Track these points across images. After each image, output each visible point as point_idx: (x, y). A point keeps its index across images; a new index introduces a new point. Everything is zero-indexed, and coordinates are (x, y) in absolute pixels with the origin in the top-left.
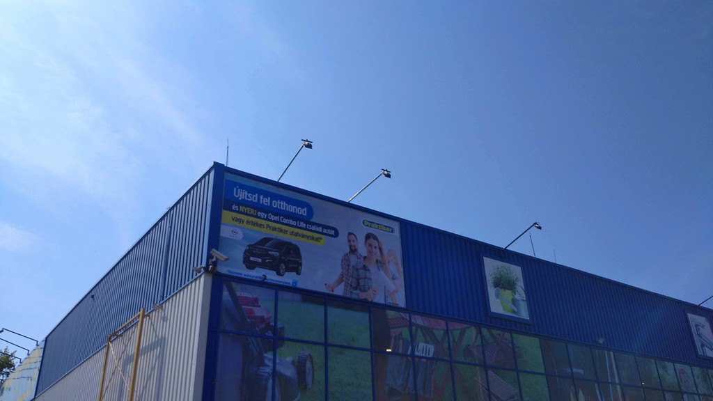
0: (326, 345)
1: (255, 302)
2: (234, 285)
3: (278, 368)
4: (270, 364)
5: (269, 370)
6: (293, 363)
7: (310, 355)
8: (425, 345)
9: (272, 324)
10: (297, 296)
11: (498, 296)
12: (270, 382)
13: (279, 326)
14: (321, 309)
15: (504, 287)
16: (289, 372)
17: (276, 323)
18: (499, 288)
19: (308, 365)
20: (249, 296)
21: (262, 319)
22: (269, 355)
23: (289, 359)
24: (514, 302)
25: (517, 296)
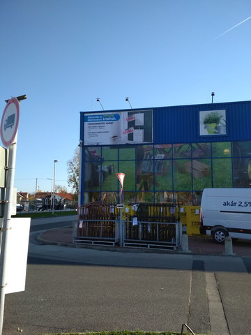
0: (118, 161)
2: (89, 148)
3: (102, 169)
5: (99, 170)
6: (107, 167)
7: (113, 165)
8: (160, 155)
10: (109, 147)
11: (205, 128)
12: (100, 173)
13: (102, 157)
14: (117, 150)
15: (211, 123)
16: (106, 170)
18: (207, 124)
20: (93, 150)
21: (97, 156)
22: (100, 166)
24: (216, 128)
25: (220, 125)
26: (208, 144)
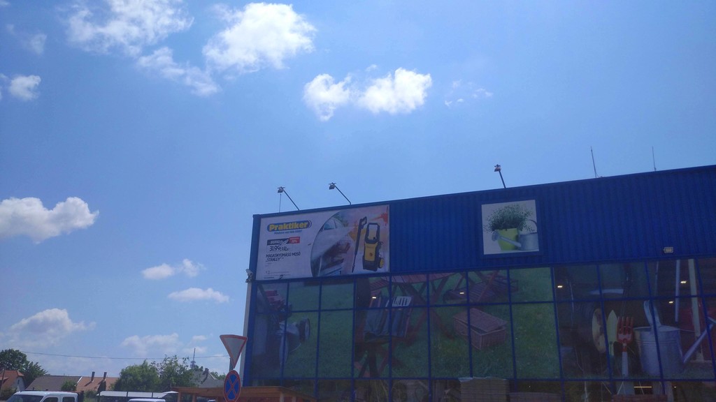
0: (320, 311)
1: (275, 293)
2: (264, 286)
3: (287, 330)
4: (283, 328)
5: (282, 332)
6: (297, 326)
7: (308, 320)
8: (403, 297)
9: (285, 304)
10: (301, 283)
11: (495, 238)
12: (282, 339)
13: (289, 304)
14: (318, 288)
15: (506, 227)
16: (295, 331)
17: (287, 303)
18: (498, 230)
19: (307, 325)
20: (272, 290)
21: (279, 302)
22: (283, 323)
23: (295, 324)
24: (518, 238)
25: (524, 232)
26: (503, 273)
